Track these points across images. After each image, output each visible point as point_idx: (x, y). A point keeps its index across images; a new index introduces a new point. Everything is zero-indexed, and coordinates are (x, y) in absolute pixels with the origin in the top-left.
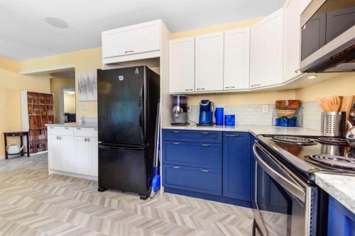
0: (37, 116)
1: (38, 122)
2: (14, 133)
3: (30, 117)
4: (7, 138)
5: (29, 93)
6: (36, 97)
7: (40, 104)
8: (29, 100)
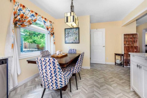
0: (128, 47)
1: (129, 50)
2: (118, 54)
3: (125, 47)
4: (116, 55)
5: (125, 35)
6: (128, 37)
7: (130, 40)
8: (125, 38)
